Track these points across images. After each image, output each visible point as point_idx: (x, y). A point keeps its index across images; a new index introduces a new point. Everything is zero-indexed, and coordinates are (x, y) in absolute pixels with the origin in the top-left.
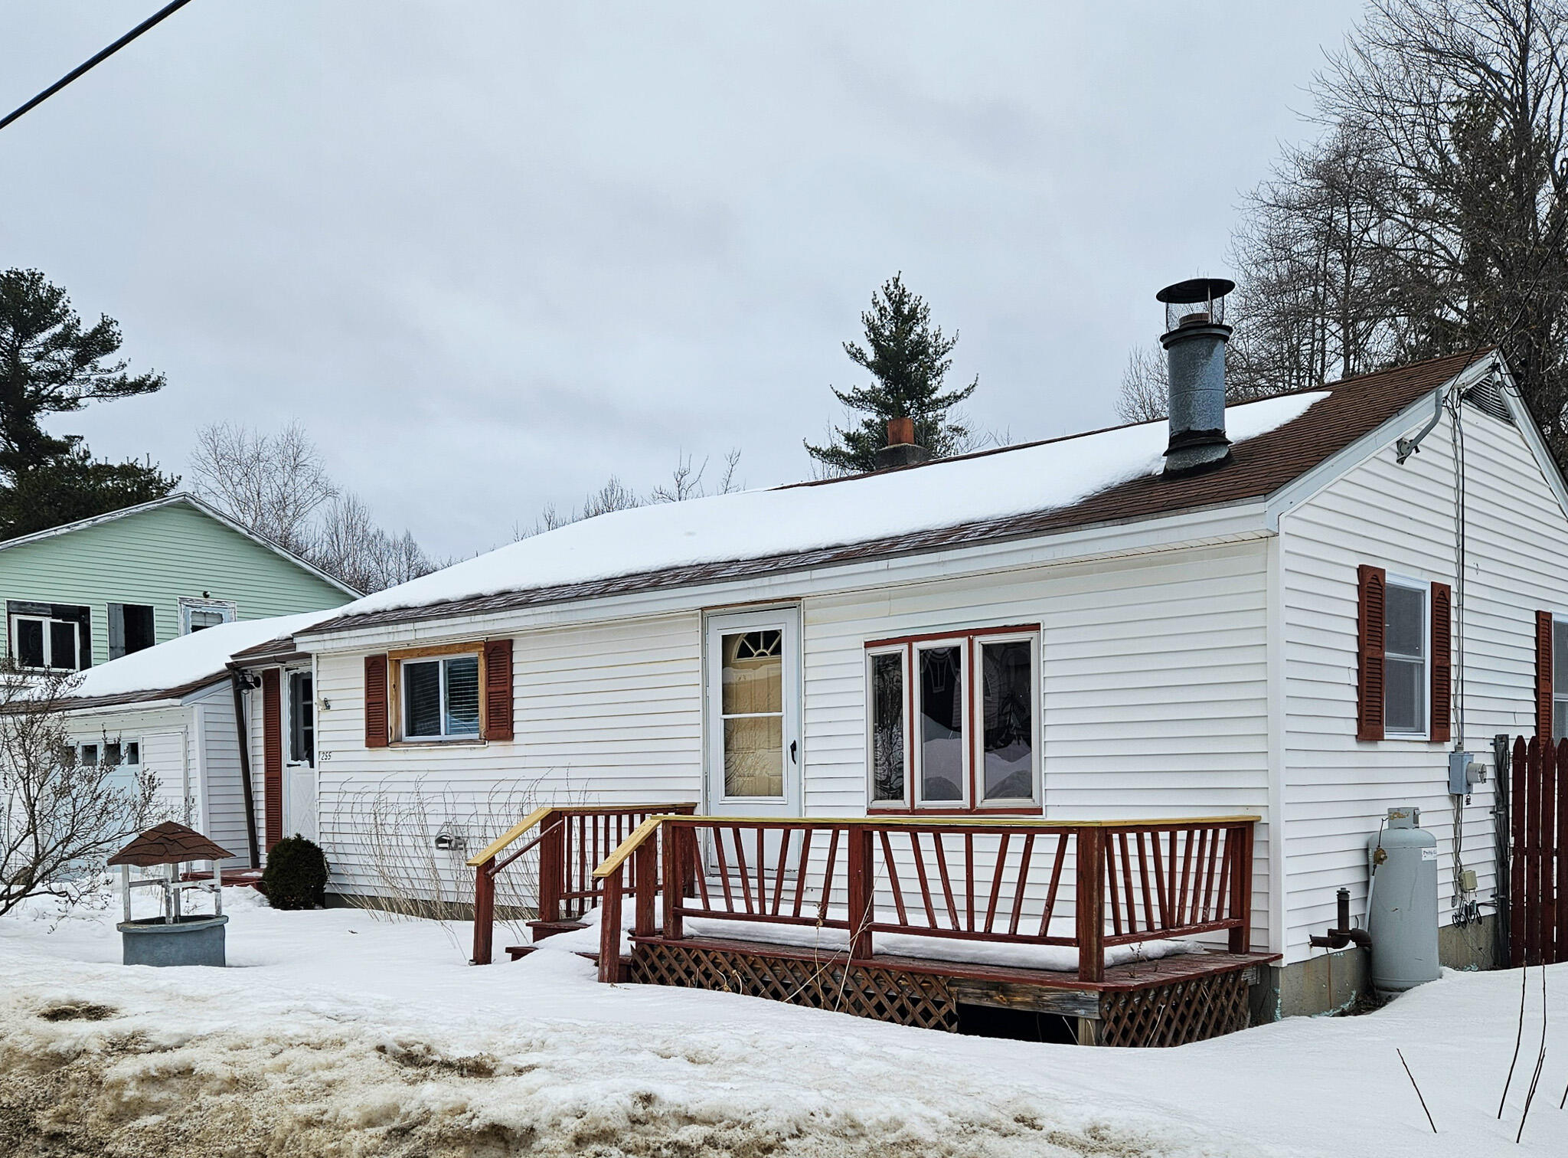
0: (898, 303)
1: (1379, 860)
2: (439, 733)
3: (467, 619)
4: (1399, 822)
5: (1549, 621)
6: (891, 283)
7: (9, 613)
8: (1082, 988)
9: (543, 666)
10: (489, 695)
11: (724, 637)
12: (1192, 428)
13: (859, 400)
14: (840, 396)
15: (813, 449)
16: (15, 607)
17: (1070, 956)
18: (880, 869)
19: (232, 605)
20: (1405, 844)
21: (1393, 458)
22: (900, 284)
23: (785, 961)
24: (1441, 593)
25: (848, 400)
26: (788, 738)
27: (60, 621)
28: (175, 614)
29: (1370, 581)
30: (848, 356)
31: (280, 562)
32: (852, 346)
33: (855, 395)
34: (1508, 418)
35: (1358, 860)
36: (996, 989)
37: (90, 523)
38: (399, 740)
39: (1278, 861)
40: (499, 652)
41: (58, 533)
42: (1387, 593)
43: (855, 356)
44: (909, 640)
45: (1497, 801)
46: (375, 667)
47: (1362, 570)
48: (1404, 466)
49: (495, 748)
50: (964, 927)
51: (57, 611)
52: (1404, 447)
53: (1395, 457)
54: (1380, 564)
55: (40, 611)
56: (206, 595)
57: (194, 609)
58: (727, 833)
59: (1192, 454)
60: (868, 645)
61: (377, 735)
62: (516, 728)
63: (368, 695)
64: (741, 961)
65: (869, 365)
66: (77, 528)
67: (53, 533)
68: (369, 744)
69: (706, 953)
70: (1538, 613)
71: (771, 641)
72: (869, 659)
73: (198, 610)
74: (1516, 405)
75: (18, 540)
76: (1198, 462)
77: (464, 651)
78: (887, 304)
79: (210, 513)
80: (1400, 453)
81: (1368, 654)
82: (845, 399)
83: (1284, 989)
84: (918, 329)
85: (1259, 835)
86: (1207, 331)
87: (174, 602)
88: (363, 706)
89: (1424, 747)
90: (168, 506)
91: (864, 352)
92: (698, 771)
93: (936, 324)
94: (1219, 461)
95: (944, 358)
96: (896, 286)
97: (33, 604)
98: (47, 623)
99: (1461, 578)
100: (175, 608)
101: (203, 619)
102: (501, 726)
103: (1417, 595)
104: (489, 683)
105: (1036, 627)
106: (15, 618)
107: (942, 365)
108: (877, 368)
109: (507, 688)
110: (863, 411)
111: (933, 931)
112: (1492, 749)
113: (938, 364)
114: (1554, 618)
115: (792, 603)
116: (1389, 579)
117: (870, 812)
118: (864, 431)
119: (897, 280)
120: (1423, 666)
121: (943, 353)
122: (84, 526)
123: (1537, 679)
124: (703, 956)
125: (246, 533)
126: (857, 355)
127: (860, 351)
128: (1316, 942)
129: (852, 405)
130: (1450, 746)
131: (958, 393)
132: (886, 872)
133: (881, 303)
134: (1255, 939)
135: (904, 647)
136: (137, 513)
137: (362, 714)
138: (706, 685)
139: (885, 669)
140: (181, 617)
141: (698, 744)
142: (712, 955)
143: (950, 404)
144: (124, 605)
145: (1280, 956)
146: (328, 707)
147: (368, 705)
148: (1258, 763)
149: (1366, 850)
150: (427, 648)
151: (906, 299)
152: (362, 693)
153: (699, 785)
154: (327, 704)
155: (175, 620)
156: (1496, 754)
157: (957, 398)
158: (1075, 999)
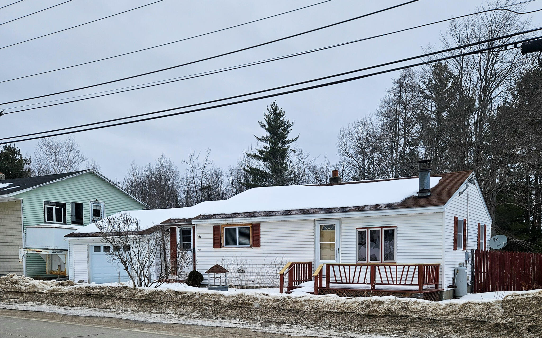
0: (275, 110)
1: (457, 272)
2: (236, 245)
3: (249, 218)
4: (460, 265)
5: (480, 225)
6: (273, 104)
7: (44, 205)
8: (419, 293)
9: (270, 230)
10: (253, 236)
11: (320, 225)
12: (424, 188)
13: (263, 140)
14: (257, 138)
15: (248, 154)
16: (46, 203)
17: (417, 288)
18: (377, 273)
19: (104, 203)
20: (462, 269)
21: (458, 195)
22: (275, 104)
23: (356, 291)
24: (465, 220)
25: (259, 139)
26: (337, 247)
27: (58, 207)
28: (88, 206)
29: (456, 219)
30: (260, 126)
31: (116, 190)
32: (262, 123)
33: (262, 138)
34: (474, 184)
35: (453, 272)
36: (403, 294)
37: (67, 178)
38: (223, 247)
39: (444, 272)
40: (257, 227)
41: (58, 181)
42: (458, 221)
43: (262, 126)
44: (368, 228)
45: (472, 262)
46: (217, 229)
47: (455, 217)
48: (460, 196)
49: (254, 249)
50: (395, 283)
51: (57, 204)
52: (460, 193)
53: (459, 195)
54: (457, 216)
55: (52, 204)
56: (97, 200)
57: (93, 204)
58: (342, 267)
59: (424, 193)
60: (357, 229)
61: (217, 244)
62: (261, 244)
63: (214, 235)
64: (346, 291)
65: (266, 129)
66: (64, 179)
67: (57, 181)
68: (214, 247)
69: (337, 290)
70: (478, 223)
71: (333, 227)
72: (357, 232)
73: (95, 205)
74: (476, 181)
75: (48, 183)
76: (425, 195)
77: (246, 225)
78: (272, 110)
79: (99, 175)
80: (460, 194)
81: (455, 233)
82: (258, 139)
83: (444, 295)
84: (282, 119)
85: (440, 267)
86: (427, 170)
87: (88, 202)
88: (213, 238)
89: (462, 251)
90: (88, 173)
91: (265, 125)
92: (314, 255)
93: (287, 118)
94: (429, 195)
95: (290, 128)
96: (274, 105)
97: (51, 202)
98: (54, 208)
99: (468, 218)
100: (88, 204)
101: (96, 207)
102: (257, 243)
103: (461, 221)
104: (253, 234)
105: (396, 227)
106: (46, 206)
107: (289, 131)
108: (268, 130)
109: (259, 235)
110: (264, 143)
111: (389, 284)
112: (471, 252)
113: (288, 130)
114: (481, 224)
115: (339, 219)
116: (458, 219)
117: (357, 263)
118: (264, 149)
119: (275, 103)
120: (462, 235)
121: (289, 127)
122: (65, 179)
123: (478, 237)
124: (337, 291)
125: (108, 181)
126: (263, 126)
127: (264, 124)
128: (448, 287)
129: (260, 141)
130: (465, 251)
131: (293, 139)
132: (379, 273)
133: (270, 109)
134: (439, 286)
135: (367, 229)
136: (79, 175)
137: (213, 240)
138: (315, 236)
139: (361, 234)
140: (90, 207)
141: (313, 249)
142: (339, 291)
143: (291, 142)
144: (75, 203)
145: (444, 289)
146: (200, 238)
147: (214, 238)
148: (440, 254)
149: (454, 271)
150: (234, 224)
151: (278, 109)
152: (213, 235)
153: (313, 258)
154: (200, 237)
155: (88, 207)
156: (472, 252)
157: (293, 141)
158: (418, 294)
